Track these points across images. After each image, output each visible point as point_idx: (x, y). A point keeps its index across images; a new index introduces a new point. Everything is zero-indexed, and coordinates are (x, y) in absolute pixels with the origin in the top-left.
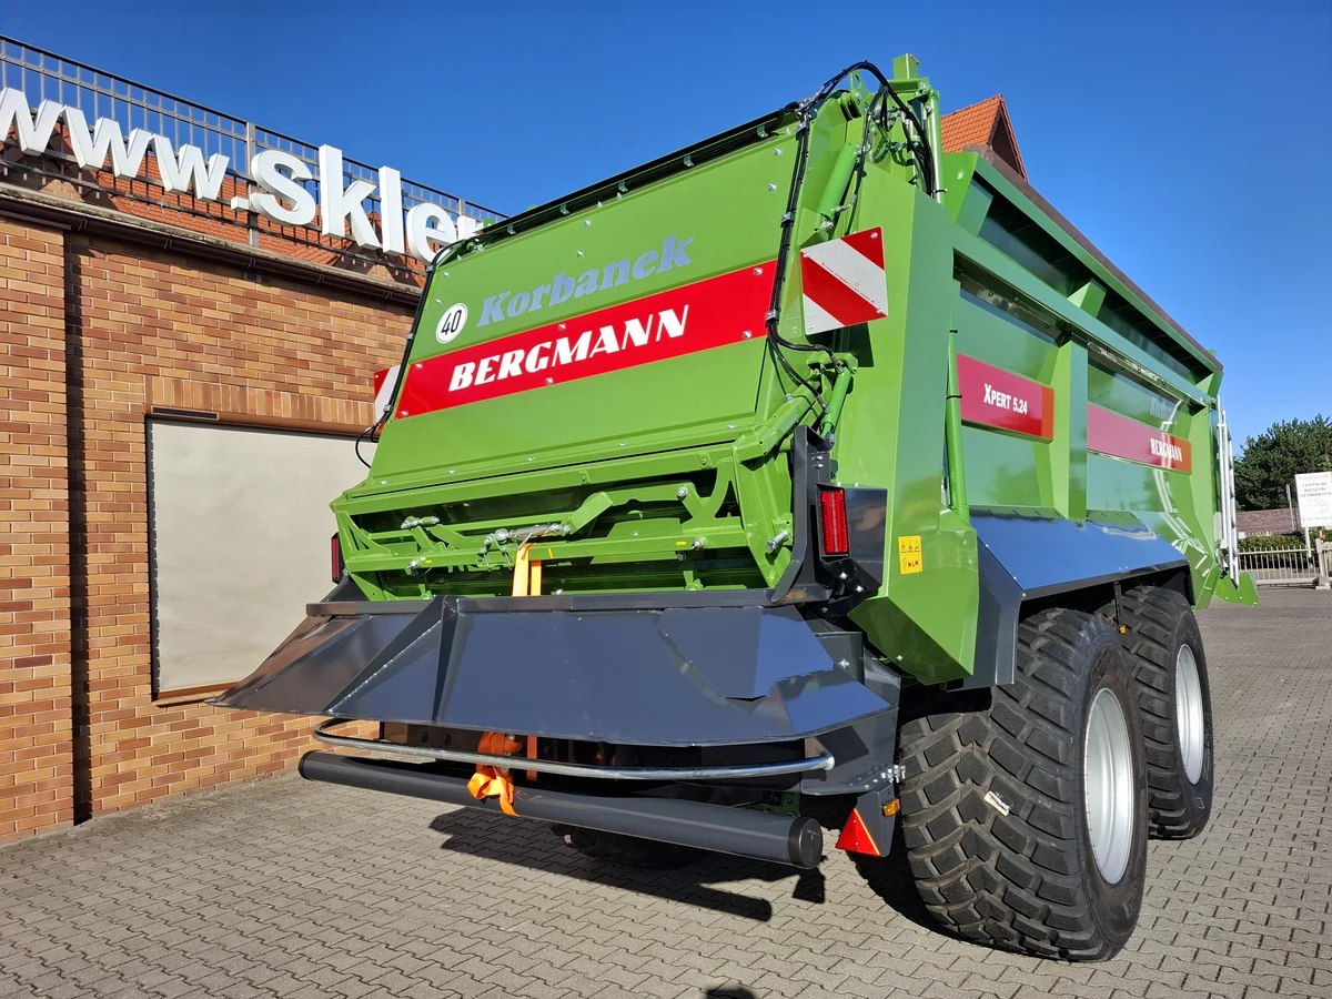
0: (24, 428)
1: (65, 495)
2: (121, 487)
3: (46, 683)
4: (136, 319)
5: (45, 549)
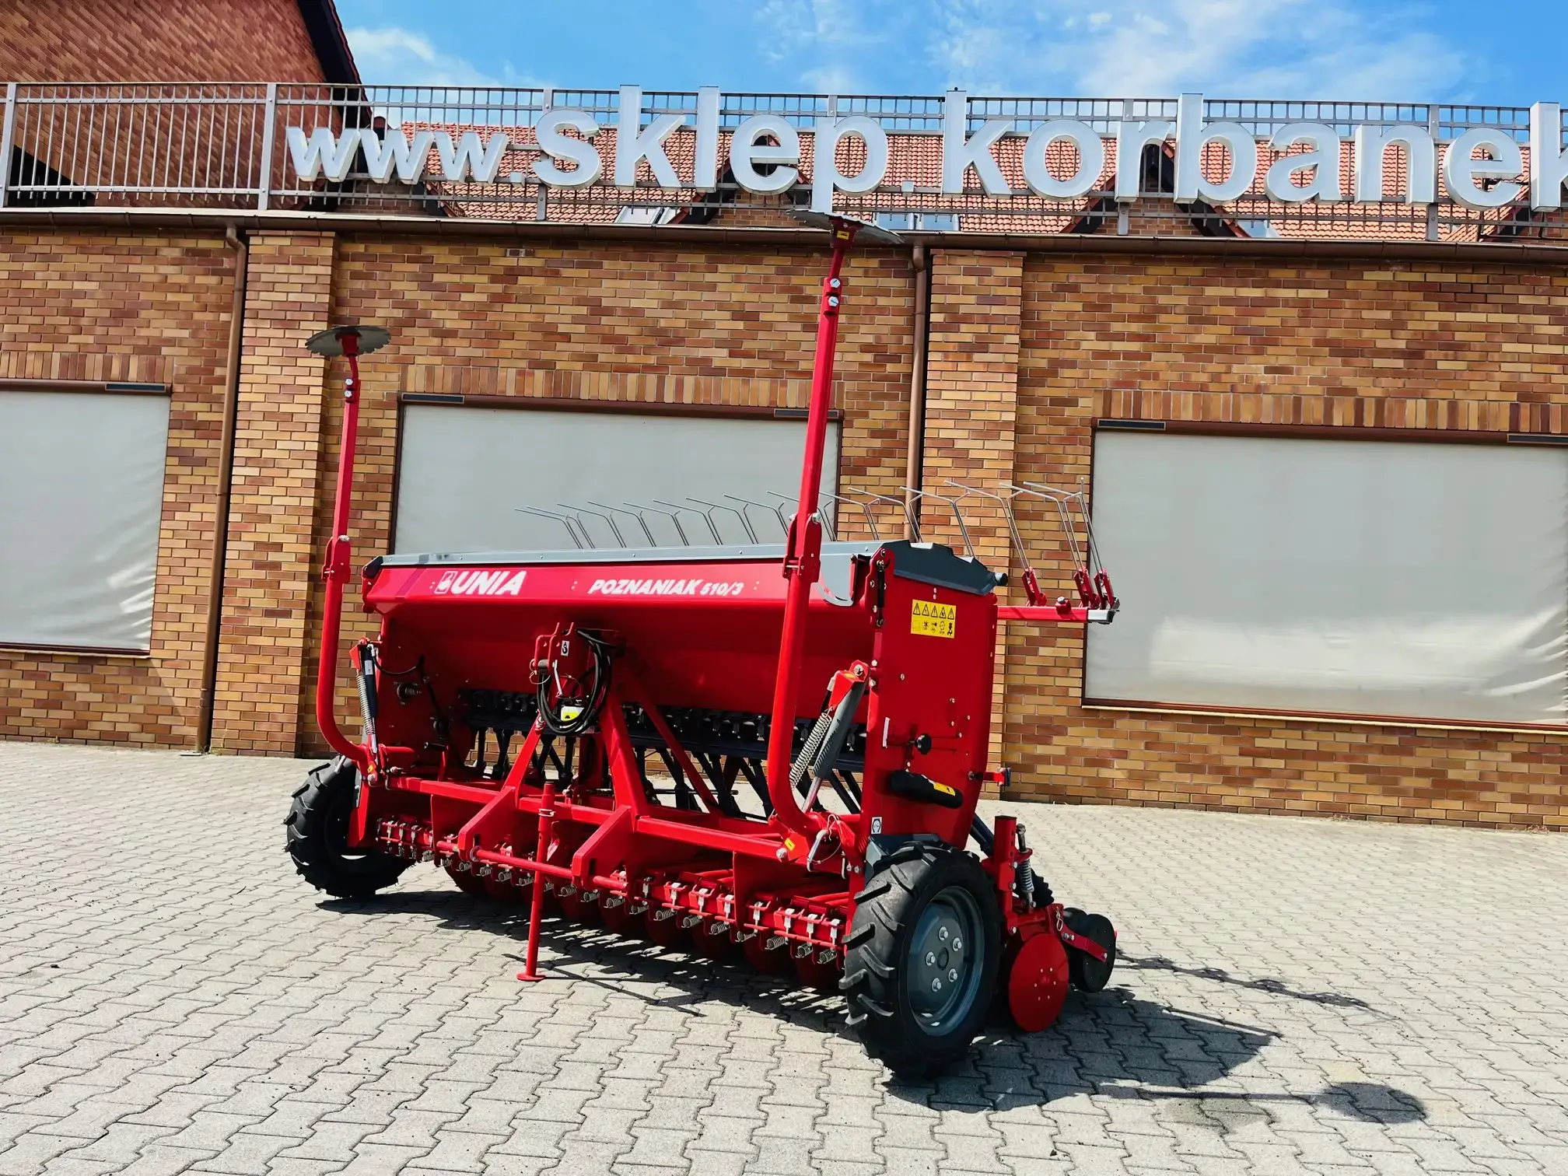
3: (287, 633)
5: (294, 520)
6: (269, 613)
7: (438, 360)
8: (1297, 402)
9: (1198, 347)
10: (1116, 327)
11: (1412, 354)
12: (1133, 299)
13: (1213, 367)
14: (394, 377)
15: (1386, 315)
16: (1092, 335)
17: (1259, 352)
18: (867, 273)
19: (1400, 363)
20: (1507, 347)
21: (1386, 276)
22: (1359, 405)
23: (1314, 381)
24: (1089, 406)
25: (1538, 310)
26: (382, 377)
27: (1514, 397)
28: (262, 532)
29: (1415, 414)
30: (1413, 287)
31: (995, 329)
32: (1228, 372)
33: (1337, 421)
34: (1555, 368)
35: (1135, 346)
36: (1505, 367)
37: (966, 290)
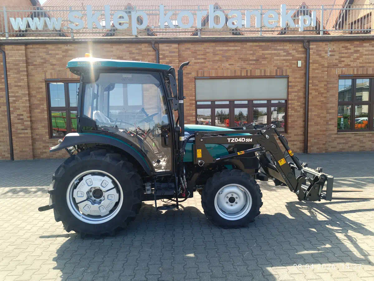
0: (20, 86)
1: (28, 98)
2: (41, 96)
3: (27, 133)
4: (42, 61)
5: (25, 109)
6: (23, 129)
7: (52, 71)
8: (235, 71)
9: (215, 61)
10: (199, 57)
11: (257, 60)
12: (201, 51)
13: (219, 64)
14: (43, 76)
15: (252, 52)
16: (194, 59)
17: (227, 61)
18: (145, 47)
19: (254, 62)
20: (275, 58)
21: (251, 44)
22: (247, 71)
23: (238, 67)
24: (194, 74)
25: (281, 50)
26: (40, 75)
27: (276, 68)
28: (18, 112)
29: (258, 73)
30: (257, 46)
31: (173, 58)
32: (221, 65)
33: (243, 75)
34: (284, 62)
35: (202, 61)
36: (275, 62)
37: (167, 50)
